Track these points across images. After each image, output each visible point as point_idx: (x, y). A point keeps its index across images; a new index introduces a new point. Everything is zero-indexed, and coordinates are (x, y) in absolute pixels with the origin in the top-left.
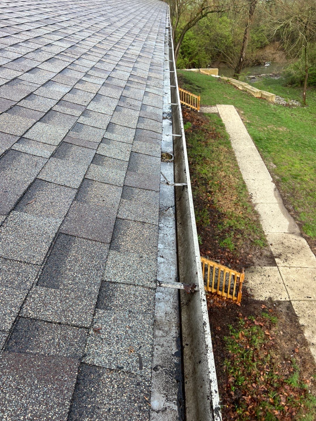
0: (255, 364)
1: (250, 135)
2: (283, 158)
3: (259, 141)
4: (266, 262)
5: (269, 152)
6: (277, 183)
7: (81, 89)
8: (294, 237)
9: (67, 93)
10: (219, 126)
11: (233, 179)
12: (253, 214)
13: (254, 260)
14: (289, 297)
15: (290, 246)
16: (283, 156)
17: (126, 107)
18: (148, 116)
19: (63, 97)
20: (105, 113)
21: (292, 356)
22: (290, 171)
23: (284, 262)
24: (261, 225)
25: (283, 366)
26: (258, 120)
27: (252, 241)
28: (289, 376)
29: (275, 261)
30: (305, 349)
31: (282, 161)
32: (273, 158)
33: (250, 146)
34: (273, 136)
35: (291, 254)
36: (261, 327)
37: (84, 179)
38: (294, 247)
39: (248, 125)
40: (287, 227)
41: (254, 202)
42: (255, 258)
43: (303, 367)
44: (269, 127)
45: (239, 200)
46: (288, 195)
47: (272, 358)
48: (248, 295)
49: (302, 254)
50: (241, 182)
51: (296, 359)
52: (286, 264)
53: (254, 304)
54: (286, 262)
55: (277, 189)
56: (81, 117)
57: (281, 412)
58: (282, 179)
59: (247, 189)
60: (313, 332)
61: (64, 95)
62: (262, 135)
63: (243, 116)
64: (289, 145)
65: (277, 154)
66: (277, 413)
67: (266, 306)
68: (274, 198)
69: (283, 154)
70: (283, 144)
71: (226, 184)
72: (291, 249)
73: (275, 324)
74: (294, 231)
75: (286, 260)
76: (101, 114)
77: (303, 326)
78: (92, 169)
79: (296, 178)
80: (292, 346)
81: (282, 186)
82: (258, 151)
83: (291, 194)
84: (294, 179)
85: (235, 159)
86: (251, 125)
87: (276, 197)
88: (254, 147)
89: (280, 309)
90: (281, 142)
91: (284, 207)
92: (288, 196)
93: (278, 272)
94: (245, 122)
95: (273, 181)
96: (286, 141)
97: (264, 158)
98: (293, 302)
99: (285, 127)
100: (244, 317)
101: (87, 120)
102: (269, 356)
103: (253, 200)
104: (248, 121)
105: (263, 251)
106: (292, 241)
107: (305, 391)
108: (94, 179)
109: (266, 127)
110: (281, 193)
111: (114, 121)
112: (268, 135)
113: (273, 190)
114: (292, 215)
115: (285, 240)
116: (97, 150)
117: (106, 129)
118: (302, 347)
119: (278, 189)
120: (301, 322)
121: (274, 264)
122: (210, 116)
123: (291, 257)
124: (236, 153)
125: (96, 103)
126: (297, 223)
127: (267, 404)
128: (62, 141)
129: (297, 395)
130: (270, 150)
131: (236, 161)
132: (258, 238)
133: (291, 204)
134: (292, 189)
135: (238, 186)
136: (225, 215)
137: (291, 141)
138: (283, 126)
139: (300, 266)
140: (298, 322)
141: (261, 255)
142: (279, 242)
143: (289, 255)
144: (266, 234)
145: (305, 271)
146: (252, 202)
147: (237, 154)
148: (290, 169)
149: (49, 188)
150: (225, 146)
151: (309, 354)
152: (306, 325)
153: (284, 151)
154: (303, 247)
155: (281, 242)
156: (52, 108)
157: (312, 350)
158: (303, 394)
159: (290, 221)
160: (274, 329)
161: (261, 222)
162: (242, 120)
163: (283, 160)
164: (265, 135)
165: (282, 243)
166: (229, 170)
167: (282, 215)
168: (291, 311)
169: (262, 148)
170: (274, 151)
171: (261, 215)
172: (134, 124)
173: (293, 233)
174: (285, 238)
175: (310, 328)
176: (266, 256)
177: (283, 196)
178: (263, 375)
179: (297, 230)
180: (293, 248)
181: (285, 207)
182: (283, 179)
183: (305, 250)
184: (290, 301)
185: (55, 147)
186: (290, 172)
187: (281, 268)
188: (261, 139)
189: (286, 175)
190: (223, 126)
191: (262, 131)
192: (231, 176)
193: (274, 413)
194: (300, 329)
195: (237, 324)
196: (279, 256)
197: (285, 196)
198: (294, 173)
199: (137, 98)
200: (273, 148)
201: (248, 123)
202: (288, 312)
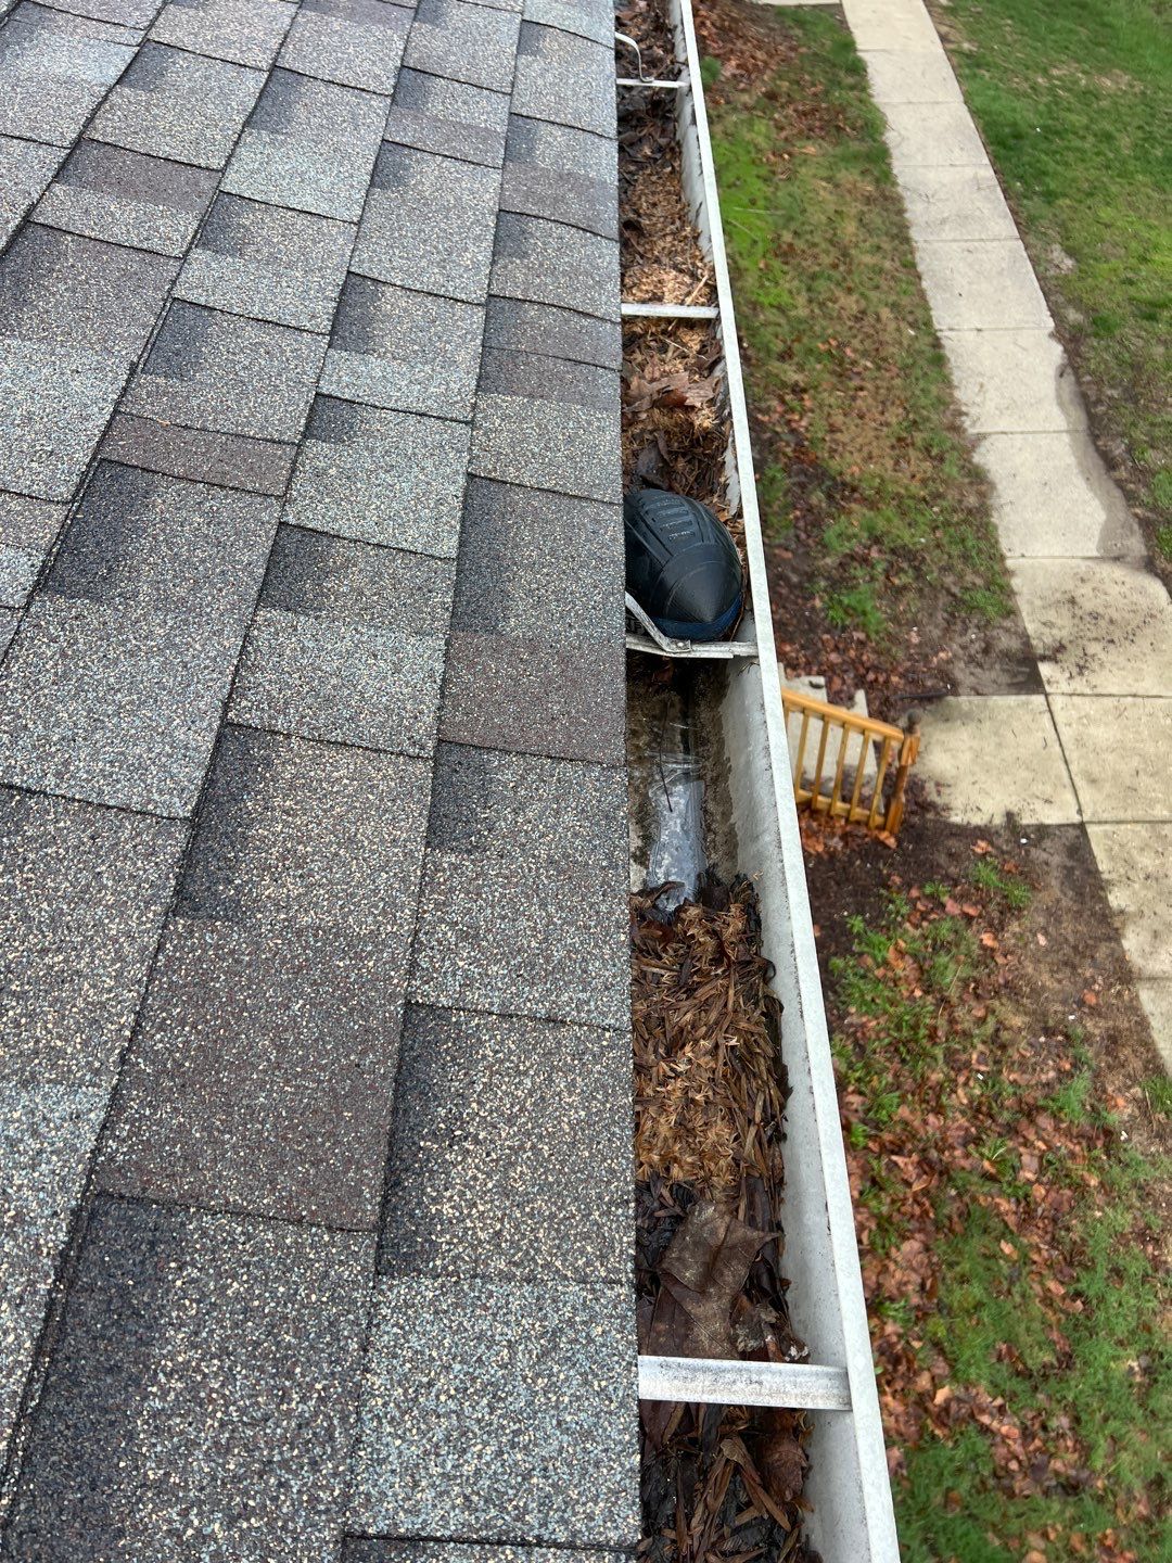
0: (939, 1052)
1: (975, 113)
2: (1107, 226)
3: (1012, 142)
4: (1004, 679)
5: (1050, 197)
6: (1070, 339)
7: (188, 42)
8: (1118, 572)
9: (110, 90)
10: (842, 74)
11: (892, 326)
12: (967, 480)
13: (960, 672)
14: (1080, 812)
15: (1101, 611)
16: (1106, 214)
17: (430, 146)
18: (541, 200)
19: (90, 120)
20: (324, 208)
21: (1072, 1017)
22: (1131, 282)
23: (1071, 677)
24: (996, 527)
25: (1037, 1054)
26: (1009, 39)
27: (954, 595)
28: (1058, 1087)
29: (1038, 674)
30: (1119, 994)
31: (1103, 241)
32: (1063, 225)
33: (969, 172)
34: (1073, 117)
35: (1104, 643)
36: (969, 919)
37: (227, 731)
38: (1115, 616)
39: (967, 66)
40: (1097, 534)
41: (972, 431)
42: (962, 665)
43: (1108, 1053)
44: (1055, 72)
45: (915, 422)
46: (1115, 393)
47: (1001, 1026)
48: (926, 807)
49: (1143, 643)
50: (923, 343)
51: (1085, 1027)
52: (1079, 685)
53: (948, 837)
54: (1078, 679)
55: (1069, 370)
56: (193, 255)
57: (1018, 1202)
58: (1094, 322)
59: (946, 372)
60: (1156, 935)
61: (100, 104)
62: (1026, 114)
63: (949, 19)
64: (1137, 159)
65: (1082, 207)
66: (1005, 1206)
67: (991, 843)
68: (1056, 410)
69: (1108, 204)
70: (1111, 155)
71: (865, 354)
72: (1103, 623)
73: (1020, 909)
74: (1124, 551)
75: (1081, 669)
76: (302, 221)
77: (1122, 912)
78: (265, 650)
79: (1152, 318)
80: (1075, 983)
81: (1092, 354)
82: (1004, 191)
83: (1126, 390)
84: (1145, 323)
85: (900, 235)
86: (979, 66)
87: (1061, 404)
88: (988, 173)
89: (1044, 856)
90: (1104, 147)
91: (1091, 449)
92: (1111, 398)
93: (1048, 715)
94: (953, 51)
95: (1057, 335)
96: (1124, 142)
97: (1025, 225)
98: (1091, 829)
99: (1125, 70)
100: (910, 886)
101: (228, 274)
102: (991, 1021)
103: (967, 422)
104: (966, 46)
105: (995, 633)
106: (1110, 591)
107: (1109, 1133)
108: (280, 724)
109: (1045, 72)
110: (1084, 388)
111: (371, 260)
112: (1050, 112)
113: (1052, 372)
114: (1119, 484)
115: (1086, 590)
116: (285, 499)
117: (332, 333)
118: (1111, 985)
119: (1076, 370)
120: (1117, 899)
121: (1033, 684)
122: (801, 23)
123: (1102, 656)
124: (907, 205)
125: (272, 142)
126: (1136, 515)
127: (975, 1179)
128: (94, 458)
129: (1077, 1148)
130: (1053, 186)
131: (907, 240)
132: (979, 581)
133: (1123, 435)
134: (1132, 366)
135: (910, 361)
136: (854, 490)
137: (1145, 140)
138: (1118, 66)
139: (1134, 691)
140: (1104, 900)
141: (986, 651)
142: (1058, 595)
143: (1094, 648)
144: (1009, 563)
145: (1149, 709)
146: (965, 430)
147: (915, 211)
148: (1130, 275)
149: (32, 839)
150: (863, 173)
151: (1134, 1008)
152: (1132, 909)
153: (1114, 189)
154: (1152, 616)
155: (1067, 596)
156: (33, 207)
157: (1146, 997)
158: (1099, 1144)
159: (1109, 508)
160: (1015, 927)
161: (995, 514)
162: (944, 39)
163: (1107, 234)
164: (1037, 112)
165: (1073, 601)
166: (877, 287)
167: (1080, 482)
168: (1082, 861)
169: (1020, 178)
170: (1072, 192)
171: (999, 487)
172: (476, 266)
173: (1117, 559)
174: (1083, 580)
175: (1145, 922)
176: (1007, 655)
177: (1093, 398)
178: (966, 1084)
179: (1136, 545)
180: (1112, 621)
181: (1097, 449)
182: (1101, 325)
183: (1159, 624)
184: (1081, 826)
185: (58, 513)
186: (1132, 291)
187: (1058, 703)
188: (1018, 136)
189: (1113, 301)
190: (858, 69)
191: (1025, 95)
192: (885, 313)
193: (998, 1205)
194: (1108, 925)
195: (881, 915)
196: (1055, 653)
197: (1099, 402)
198: (1147, 296)
199: (485, 80)
200: (1070, 174)
201: (969, 55)
202: (1070, 863)
